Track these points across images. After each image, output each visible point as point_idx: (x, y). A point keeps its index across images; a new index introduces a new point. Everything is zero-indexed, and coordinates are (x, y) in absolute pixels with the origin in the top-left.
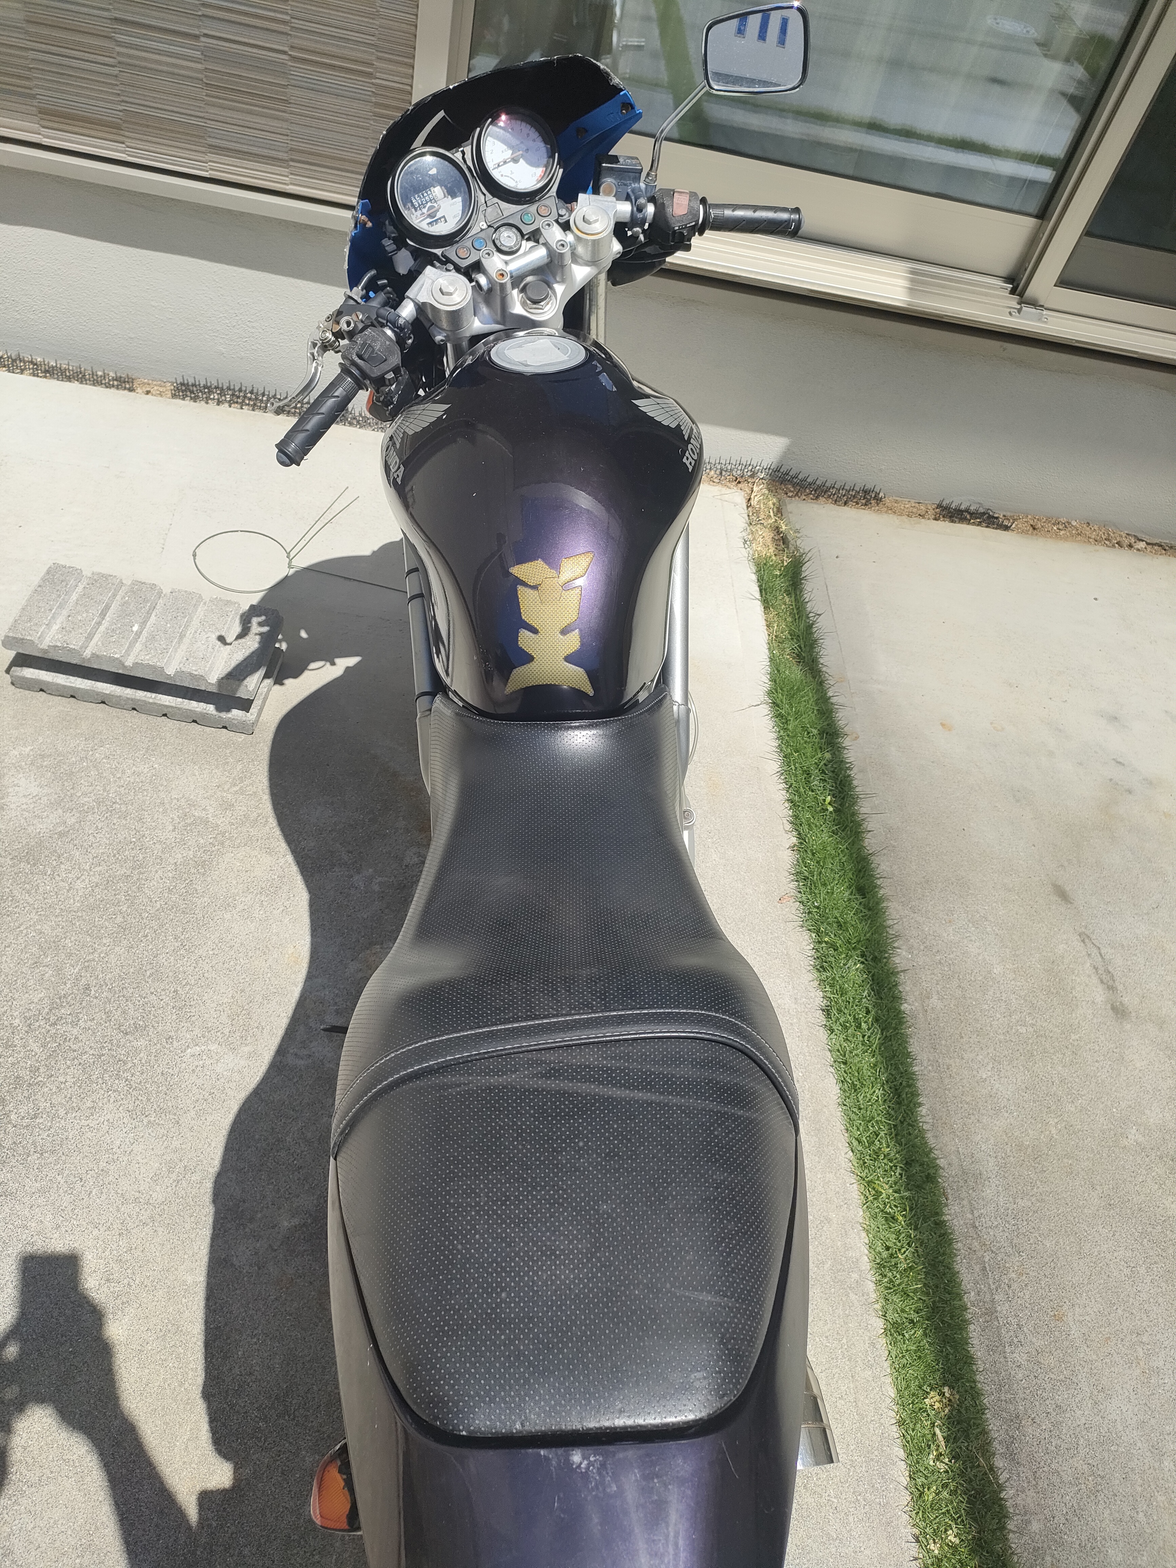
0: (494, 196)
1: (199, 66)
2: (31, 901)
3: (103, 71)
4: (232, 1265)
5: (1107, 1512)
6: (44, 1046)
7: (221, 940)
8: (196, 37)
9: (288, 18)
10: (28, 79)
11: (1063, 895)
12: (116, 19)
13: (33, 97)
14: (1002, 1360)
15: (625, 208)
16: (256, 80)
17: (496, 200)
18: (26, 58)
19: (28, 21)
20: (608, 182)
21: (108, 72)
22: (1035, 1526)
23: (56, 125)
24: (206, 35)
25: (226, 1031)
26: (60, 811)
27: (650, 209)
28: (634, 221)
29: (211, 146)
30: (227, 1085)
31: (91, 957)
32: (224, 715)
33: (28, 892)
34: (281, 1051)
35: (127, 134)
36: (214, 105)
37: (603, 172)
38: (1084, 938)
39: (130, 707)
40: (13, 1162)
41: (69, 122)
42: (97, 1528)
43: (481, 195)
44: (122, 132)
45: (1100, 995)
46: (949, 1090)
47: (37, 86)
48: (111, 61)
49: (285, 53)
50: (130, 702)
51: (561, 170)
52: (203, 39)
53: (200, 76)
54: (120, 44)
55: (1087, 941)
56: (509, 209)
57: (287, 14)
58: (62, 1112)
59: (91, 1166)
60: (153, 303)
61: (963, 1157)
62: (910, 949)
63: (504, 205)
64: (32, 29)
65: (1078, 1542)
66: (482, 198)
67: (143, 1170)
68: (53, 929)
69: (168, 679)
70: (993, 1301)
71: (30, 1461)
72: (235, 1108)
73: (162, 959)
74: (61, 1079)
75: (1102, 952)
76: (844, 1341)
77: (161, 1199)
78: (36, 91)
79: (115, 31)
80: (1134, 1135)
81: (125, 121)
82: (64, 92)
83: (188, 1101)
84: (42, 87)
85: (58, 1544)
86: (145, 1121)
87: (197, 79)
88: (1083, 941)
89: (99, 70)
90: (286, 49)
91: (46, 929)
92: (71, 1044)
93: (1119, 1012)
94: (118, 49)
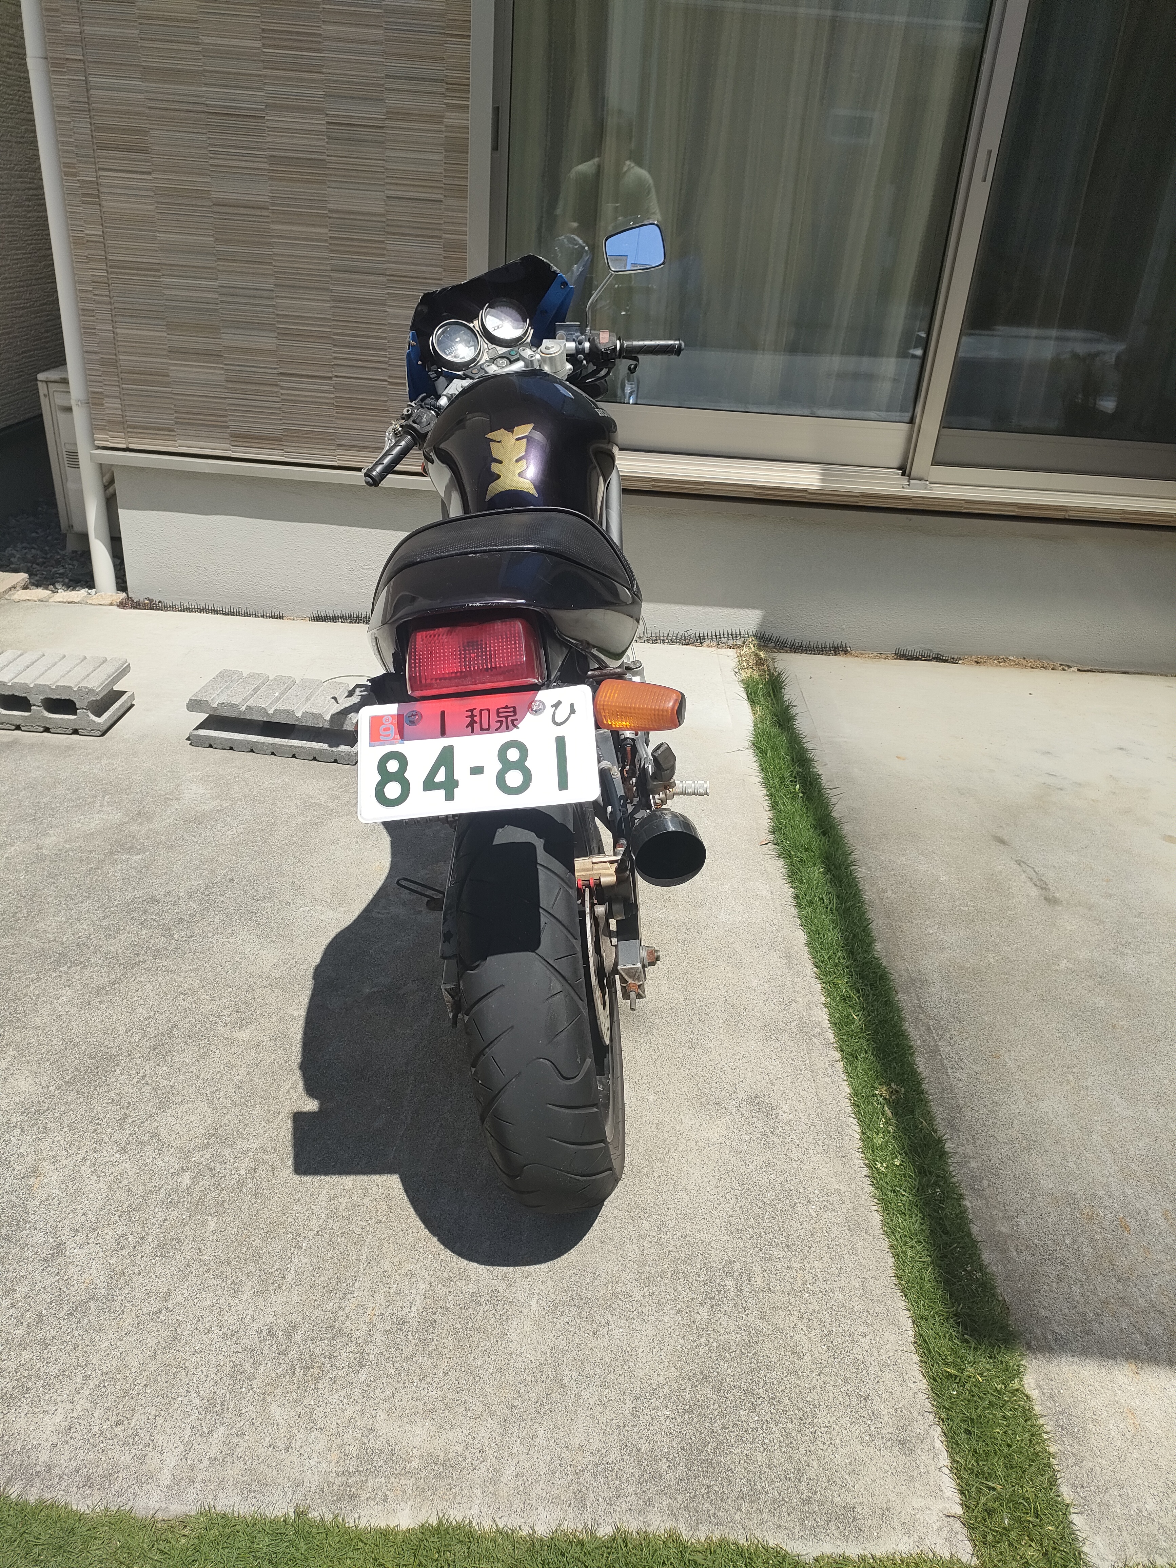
0: (492, 344)
1: (332, 396)
2: (195, 840)
3: (272, 406)
4: (327, 1008)
5: (1040, 1160)
6: (200, 905)
7: (327, 859)
8: (330, 378)
9: (387, 359)
10: (225, 416)
11: (1002, 841)
12: (281, 373)
13: (228, 427)
14: (945, 1076)
15: (572, 345)
16: (367, 400)
17: (494, 346)
18: (224, 403)
19: (227, 381)
20: (560, 333)
21: (275, 406)
22: (973, 1164)
23: (241, 444)
24: (336, 376)
25: (329, 901)
26: (219, 801)
27: (587, 345)
28: (579, 351)
29: (338, 445)
30: (327, 925)
31: (235, 866)
32: (334, 749)
33: (195, 837)
34: (367, 910)
35: (285, 444)
36: (340, 418)
37: (557, 328)
38: (1019, 863)
39: (269, 751)
40: (174, 957)
41: (250, 440)
42: (221, 1126)
43: (484, 344)
44: (282, 443)
45: (1034, 892)
46: (901, 938)
47: (230, 420)
48: (278, 399)
49: (385, 381)
50: (270, 746)
51: (532, 330)
52: (334, 379)
53: (332, 401)
54: (283, 388)
55: (1022, 864)
56: (502, 350)
57: (386, 357)
58: (210, 935)
59: (229, 960)
60: (299, 560)
61: (911, 972)
62: (869, 868)
63: (498, 348)
64: (230, 385)
65: (1012, 1175)
66: (486, 346)
67: (265, 962)
68: (210, 853)
69: (297, 721)
70: (937, 1046)
71: (176, 1093)
72: (333, 935)
73: (285, 867)
74: (212, 920)
75: (1036, 870)
76: (808, 1062)
77: (277, 976)
78: (230, 423)
79: (280, 380)
80: (1064, 964)
81: (285, 436)
82: (247, 422)
83: (300, 932)
84: (234, 421)
85: (192, 1132)
86: (269, 940)
87: (330, 403)
88: (1019, 864)
89: (269, 406)
90: (386, 378)
91: (205, 852)
92: (219, 904)
93: (1052, 901)
94: (282, 391)
